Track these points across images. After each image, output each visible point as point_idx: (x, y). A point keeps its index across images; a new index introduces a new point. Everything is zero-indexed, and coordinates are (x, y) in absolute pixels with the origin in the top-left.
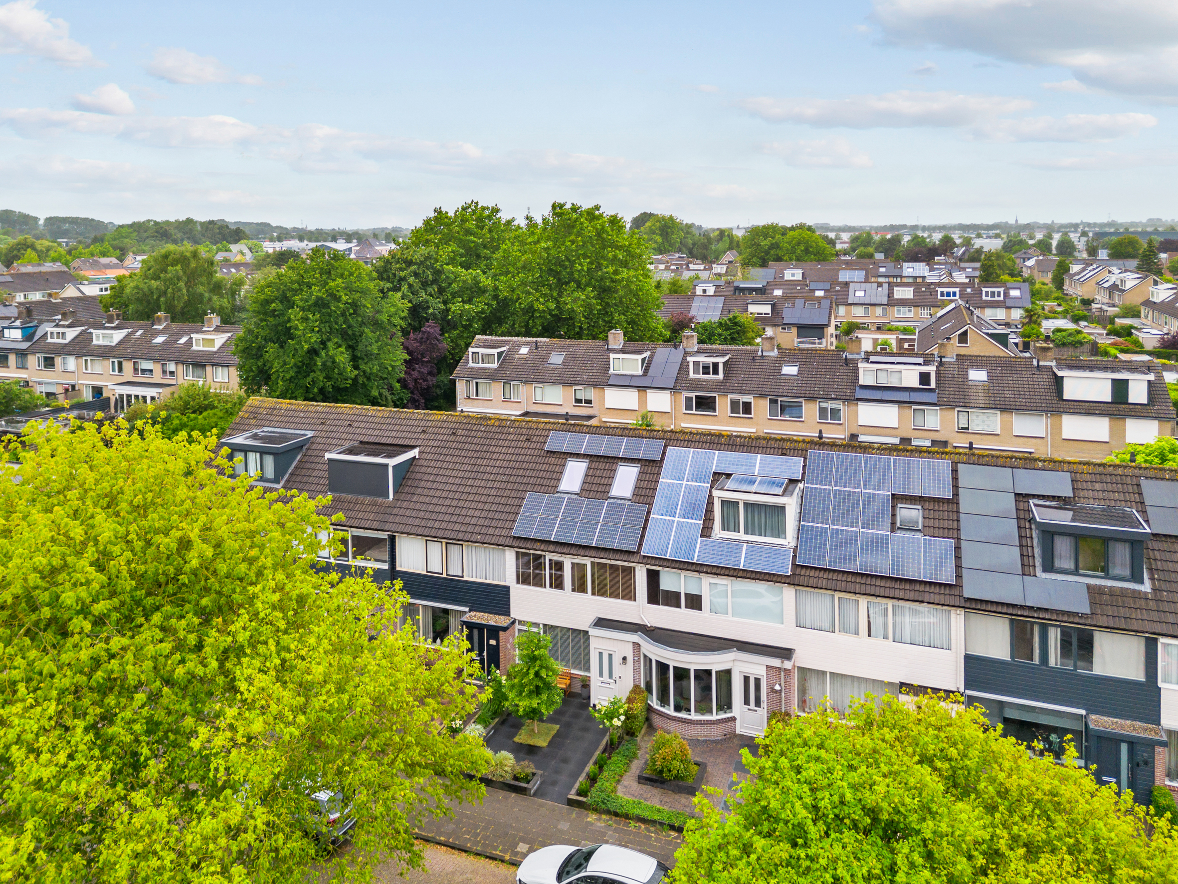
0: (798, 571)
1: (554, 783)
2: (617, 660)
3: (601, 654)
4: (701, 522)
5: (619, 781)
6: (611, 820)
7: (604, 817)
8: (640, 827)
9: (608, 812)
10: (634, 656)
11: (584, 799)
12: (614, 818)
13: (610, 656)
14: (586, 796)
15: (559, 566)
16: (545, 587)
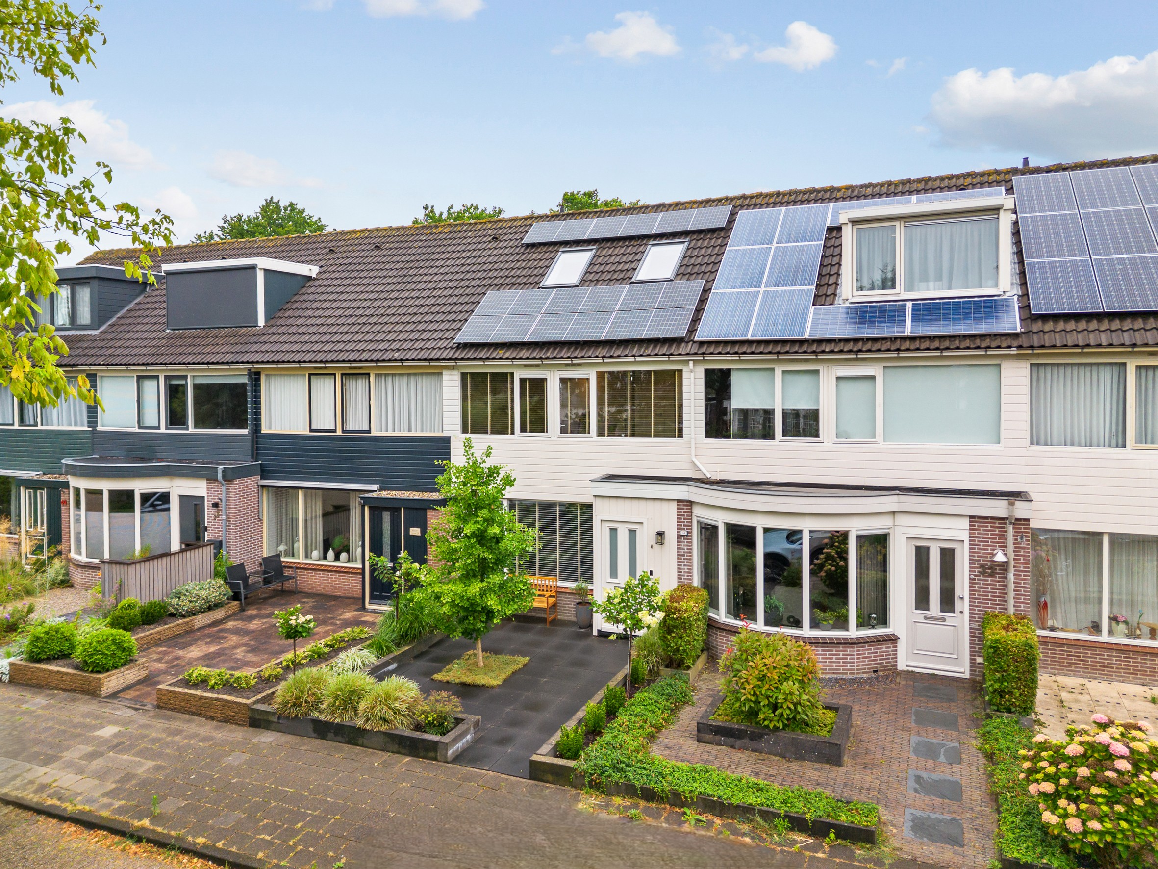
0: (1037, 326)
1: (504, 741)
2: (645, 538)
3: (614, 531)
4: (814, 287)
5: (652, 738)
6: (636, 806)
7: (617, 800)
8: (710, 824)
9: (629, 790)
10: (679, 529)
11: (571, 763)
12: (642, 803)
13: (632, 533)
14: (575, 756)
15: (537, 387)
16: (513, 433)
